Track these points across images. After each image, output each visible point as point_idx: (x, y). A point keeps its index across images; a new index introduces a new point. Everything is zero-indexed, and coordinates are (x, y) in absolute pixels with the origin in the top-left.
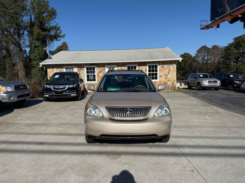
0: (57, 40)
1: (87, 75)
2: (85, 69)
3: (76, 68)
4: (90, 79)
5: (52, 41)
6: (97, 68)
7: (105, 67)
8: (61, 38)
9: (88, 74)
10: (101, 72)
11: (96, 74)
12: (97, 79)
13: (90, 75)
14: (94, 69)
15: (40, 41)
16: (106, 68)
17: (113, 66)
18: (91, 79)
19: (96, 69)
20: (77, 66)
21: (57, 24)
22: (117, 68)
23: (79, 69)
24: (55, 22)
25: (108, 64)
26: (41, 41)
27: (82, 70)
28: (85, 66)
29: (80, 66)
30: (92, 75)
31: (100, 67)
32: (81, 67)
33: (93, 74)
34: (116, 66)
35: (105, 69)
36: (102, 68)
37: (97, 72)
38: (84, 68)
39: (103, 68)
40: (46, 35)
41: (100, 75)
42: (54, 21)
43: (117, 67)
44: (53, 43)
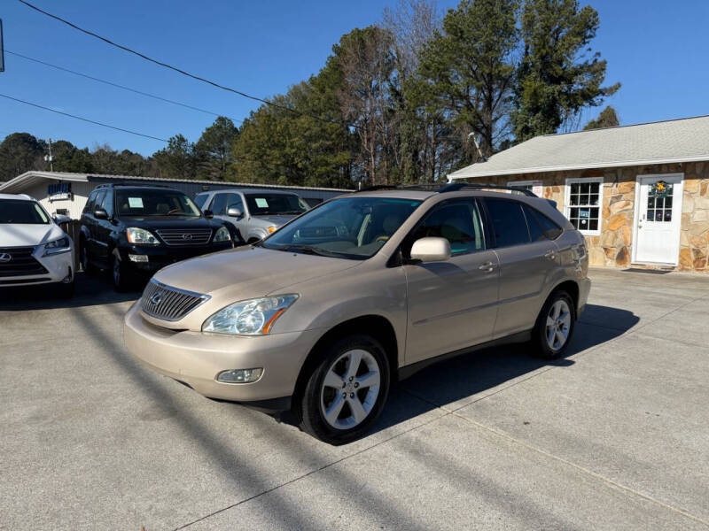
0: (591, 104)
1: (572, 209)
2: (568, 189)
3: (541, 187)
4: (581, 221)
5: (577, 109)
6: (607, 184)
7: (634, 180)
8: (604, 98)
9: (574, 206)
10: (618, 198)
11: (600, 204)
12: (603, 222)
13: (582, 209)
14: (595, 187)
15: (539, 115)
16: (637, 184)
17: (666, 177)
18: (584, 222)
19: (601, 187)
20: (542, 178)
21: (598, 54)
22: (683, 182)
23: (548, 190)
24: (590, 49)
25: (649, 169)
26: (543, 114)
27: (559, 192)
28: (567, 180)
29: (552, 179)
30: (586, 209)
31: (616, 181)
32: (555, 184)
33: (588, 206)
34: (683, 174)
35: (633, 188)
36: (623, 185)
37: (604, 199)
38: (564, 184)
39: (626, 183)
40: (557, 93)
41: (612, 210)
42: (587, 46)
43: (686, 178)
44: (578, 113)
